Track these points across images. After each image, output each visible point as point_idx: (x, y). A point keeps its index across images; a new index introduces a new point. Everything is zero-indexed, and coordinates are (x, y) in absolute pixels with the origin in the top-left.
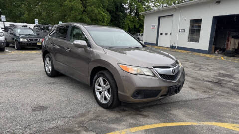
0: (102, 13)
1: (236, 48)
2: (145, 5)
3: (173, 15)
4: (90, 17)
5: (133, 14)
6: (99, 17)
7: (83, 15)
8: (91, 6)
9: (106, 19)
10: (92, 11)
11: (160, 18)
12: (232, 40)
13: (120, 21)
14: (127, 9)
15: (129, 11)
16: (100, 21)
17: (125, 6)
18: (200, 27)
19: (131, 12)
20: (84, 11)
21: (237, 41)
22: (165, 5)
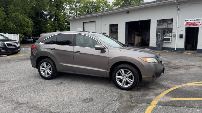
0: (26, 19)
1: (140, 42)
2: (62, 12)
3: (95, 21)
4: (14, 23)
5: (53, 20)
6: (23, 22)
7: (7, 21)
8: (14, 13)
9: (30, 25)
10: (16, 17)
11: (84, 23)
12: (136, 37)
13: (42, 25)
14: (46, 15)
15: (49, 16)
16: (25, 26)
17: (45, 13)
18: (117, 29)
19: (50, 18)
20: (7, 18)
21: (140, 37)
22: (78, 13)
